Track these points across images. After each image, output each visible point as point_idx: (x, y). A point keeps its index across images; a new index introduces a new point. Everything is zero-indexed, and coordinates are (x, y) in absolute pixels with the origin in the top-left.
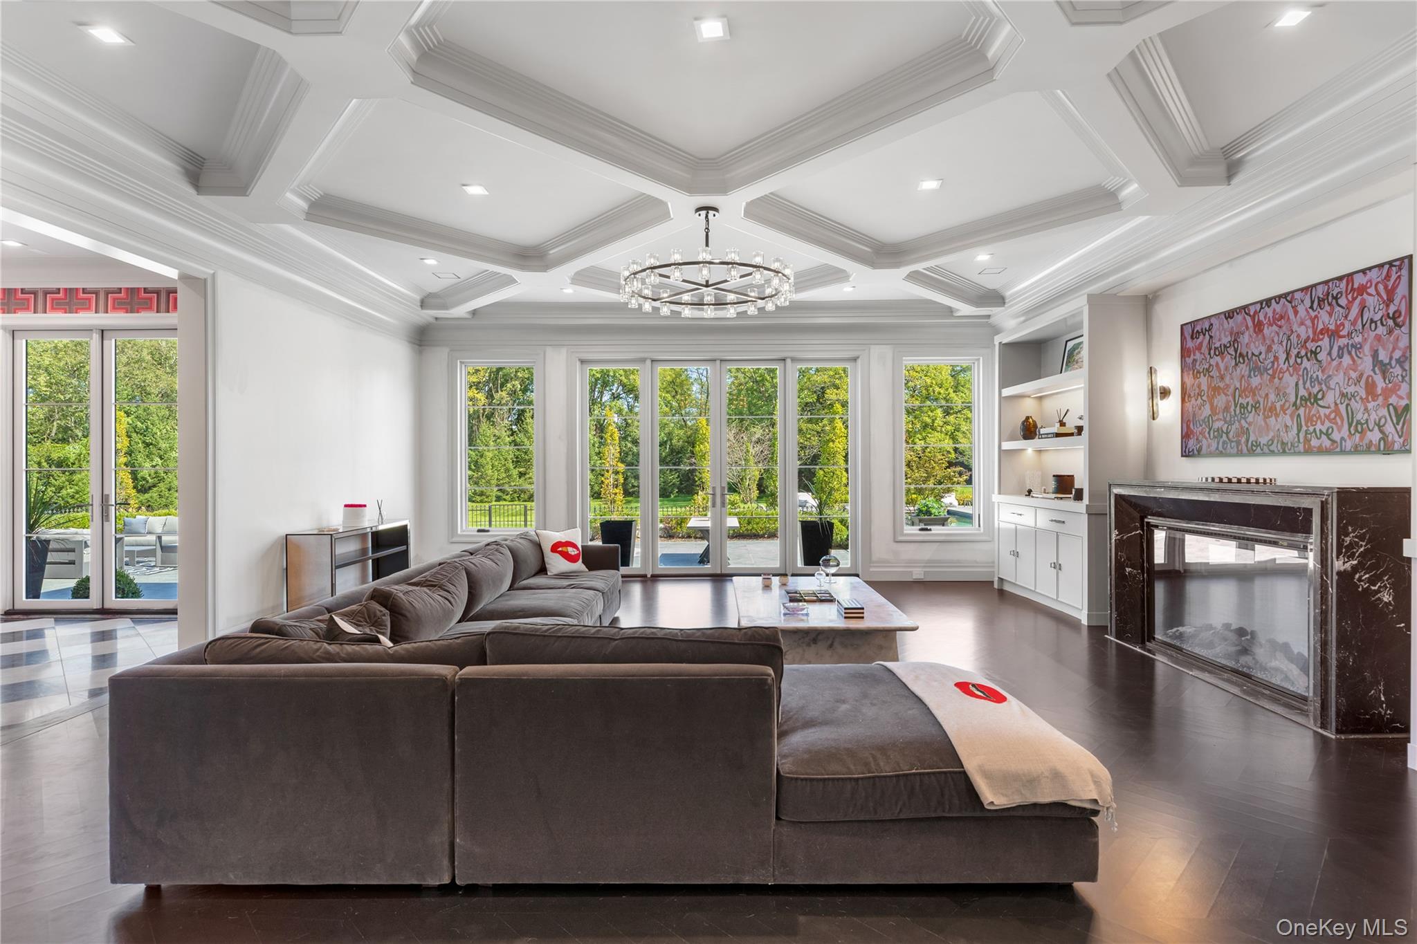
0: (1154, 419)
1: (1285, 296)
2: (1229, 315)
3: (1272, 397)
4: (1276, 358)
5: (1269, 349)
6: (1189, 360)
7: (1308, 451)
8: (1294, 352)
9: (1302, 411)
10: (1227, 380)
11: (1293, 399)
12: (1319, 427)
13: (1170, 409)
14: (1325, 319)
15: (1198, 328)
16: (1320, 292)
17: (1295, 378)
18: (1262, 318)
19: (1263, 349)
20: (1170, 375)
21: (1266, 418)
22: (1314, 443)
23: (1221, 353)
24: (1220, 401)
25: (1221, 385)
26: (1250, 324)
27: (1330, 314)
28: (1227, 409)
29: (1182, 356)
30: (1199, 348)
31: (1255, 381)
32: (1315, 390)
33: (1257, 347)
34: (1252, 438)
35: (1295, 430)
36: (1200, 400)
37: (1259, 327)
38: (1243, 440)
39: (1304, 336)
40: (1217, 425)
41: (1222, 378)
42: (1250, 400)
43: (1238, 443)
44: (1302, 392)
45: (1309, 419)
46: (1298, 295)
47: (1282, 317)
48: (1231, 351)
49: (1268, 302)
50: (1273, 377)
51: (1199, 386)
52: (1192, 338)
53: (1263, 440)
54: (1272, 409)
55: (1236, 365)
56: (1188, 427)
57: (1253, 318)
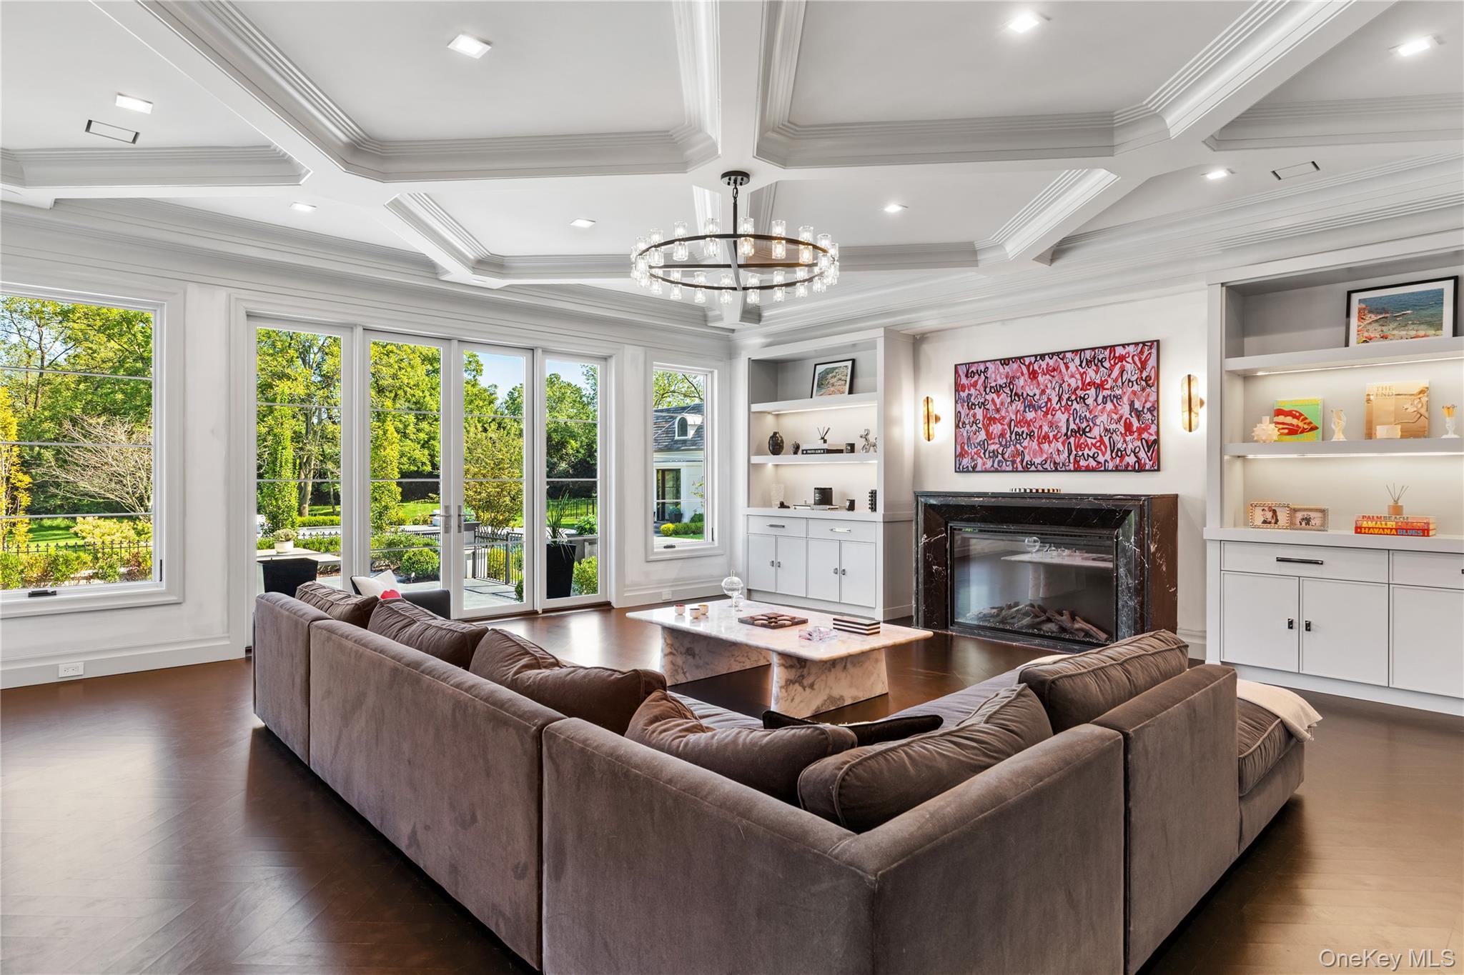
0: (929, 440)
1: (1058, 354)
2: (1005, 362)
3: (1046, 428)
4: (1049, 400)
5: (1043, 392)
6: (964, 395)
7: (1078, 469)
8: (1065, 396)
9: (1072, 440)
10: (1003, 413)
11: (1064, 430)
12: (1086, 451)
13: (945, 432)
14: (1091, 374)
15: (974, 369)
16: (1088, 354)
17: (1066, 416)
18: (1036, 367)
19: (1038, 392)
20: (945, 405)
21: (1039, 444)
22: (1083, 463)
23: (997, 392)
24: (996, 429)
25: (997, 416)
26: (1025, 371)
27: (1097, 372)
28: (1002, 435)
29: (956, 390)
30: (975, 385)
31: (1030, 415)
32: (1084, 425)
33: (1032, 390)
34: (1027, 458)
35: (1066, 454)
36: (974, 427)
37: (1033, 375)
38: (1018, 460)
39: (1074, 385)
40: (992, 448)
41: (998, 411)
42: (1025, 429)
43: (1013, 462)
44: (1072, 426)
45: (1078, 446)
46: (1069, 355)
47: (1054, 370)
48: (1007, 390)
49: (1042, 356)
50: (1046, 413)
51: (974, 416)
52: (967, 376)
53: (1038, 460)
54: (1046, 437)
55: (1012, 401)
56: (962, 448)
57: (1028, 368)
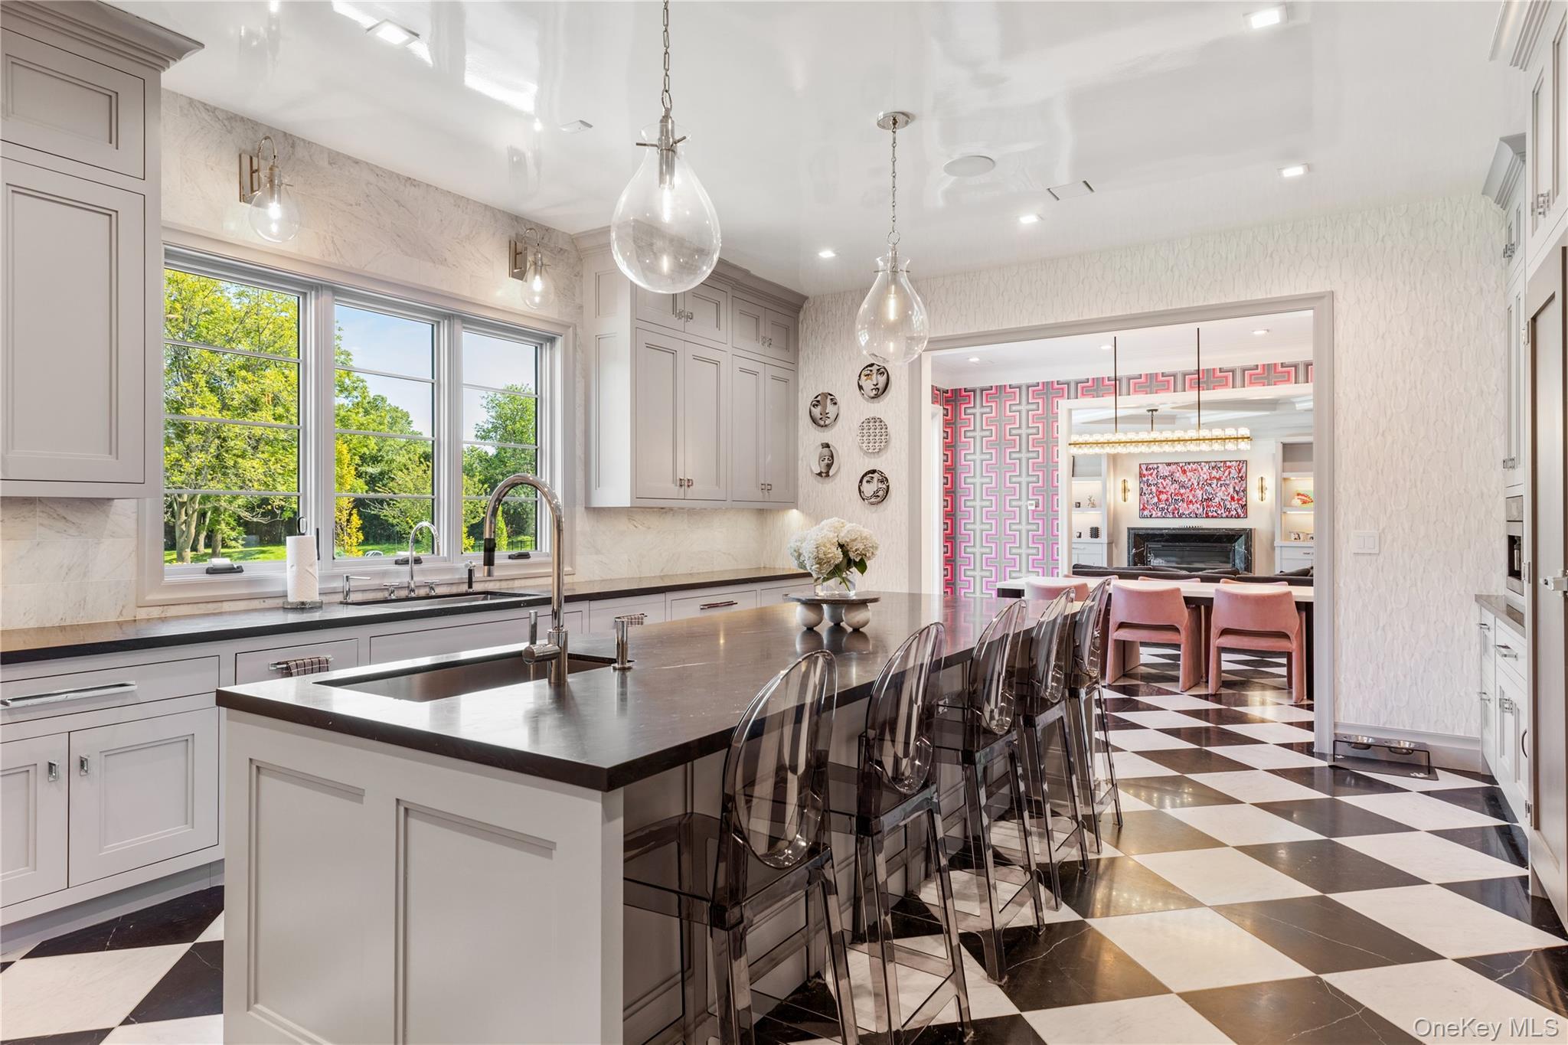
0: (1125, 501)
1: (1198, 463)
2: (1169, 464)
3: (1191, 497)
4: (1193, 484)
5: (1189, 480)
6: (1145, 479)
7: (1208, 517)
8: (1201, 483)
9: (1205, 503)
10: (1167, 489)
11: (1201, 499)
12: (1212, 509)
13: (1133, 497)
14: (1214, 473)
15: (1150, 466)
16: (1213, 464)
17: (1202, 492)
18: (1186, 468)
19: (1187, 480)
20: (1133, 484)
21: (1187, 505)
22: (1210, 514)
23: (1164, 479)
24: (1163, 497)
25: (1164, 491)
26: (1180, 470)
27: (1217, 473)
28: (1167, 500)
29: (1140, 477)
30: (1151, 474)
31: (1182, 491)
32: (1210, 497)
33: (1183, 478)
34: (1181, 511)
35: (1202, 510)
36: (1151, 496)
37: (1184, 472)
38: (1176, 512)
39: (1205, 478)
40: (1161, 506)
41: (1165, 488)
42: (1180, 497)
43: (1173, 513)
44: (1205, 497)
45: (1208, 506)
46: (1203, 464)
47: (1195, 470)
48: (1170, 478)
49: (1189, 463)
50: (1191, 490)
51: (1151, 490)
52: (1146, 470)
53: (1187, 513)
54: (1191, 502)
55: (1172, 484)
56: (1144, 506)
57: (1181, 468)
